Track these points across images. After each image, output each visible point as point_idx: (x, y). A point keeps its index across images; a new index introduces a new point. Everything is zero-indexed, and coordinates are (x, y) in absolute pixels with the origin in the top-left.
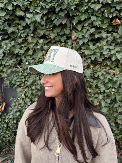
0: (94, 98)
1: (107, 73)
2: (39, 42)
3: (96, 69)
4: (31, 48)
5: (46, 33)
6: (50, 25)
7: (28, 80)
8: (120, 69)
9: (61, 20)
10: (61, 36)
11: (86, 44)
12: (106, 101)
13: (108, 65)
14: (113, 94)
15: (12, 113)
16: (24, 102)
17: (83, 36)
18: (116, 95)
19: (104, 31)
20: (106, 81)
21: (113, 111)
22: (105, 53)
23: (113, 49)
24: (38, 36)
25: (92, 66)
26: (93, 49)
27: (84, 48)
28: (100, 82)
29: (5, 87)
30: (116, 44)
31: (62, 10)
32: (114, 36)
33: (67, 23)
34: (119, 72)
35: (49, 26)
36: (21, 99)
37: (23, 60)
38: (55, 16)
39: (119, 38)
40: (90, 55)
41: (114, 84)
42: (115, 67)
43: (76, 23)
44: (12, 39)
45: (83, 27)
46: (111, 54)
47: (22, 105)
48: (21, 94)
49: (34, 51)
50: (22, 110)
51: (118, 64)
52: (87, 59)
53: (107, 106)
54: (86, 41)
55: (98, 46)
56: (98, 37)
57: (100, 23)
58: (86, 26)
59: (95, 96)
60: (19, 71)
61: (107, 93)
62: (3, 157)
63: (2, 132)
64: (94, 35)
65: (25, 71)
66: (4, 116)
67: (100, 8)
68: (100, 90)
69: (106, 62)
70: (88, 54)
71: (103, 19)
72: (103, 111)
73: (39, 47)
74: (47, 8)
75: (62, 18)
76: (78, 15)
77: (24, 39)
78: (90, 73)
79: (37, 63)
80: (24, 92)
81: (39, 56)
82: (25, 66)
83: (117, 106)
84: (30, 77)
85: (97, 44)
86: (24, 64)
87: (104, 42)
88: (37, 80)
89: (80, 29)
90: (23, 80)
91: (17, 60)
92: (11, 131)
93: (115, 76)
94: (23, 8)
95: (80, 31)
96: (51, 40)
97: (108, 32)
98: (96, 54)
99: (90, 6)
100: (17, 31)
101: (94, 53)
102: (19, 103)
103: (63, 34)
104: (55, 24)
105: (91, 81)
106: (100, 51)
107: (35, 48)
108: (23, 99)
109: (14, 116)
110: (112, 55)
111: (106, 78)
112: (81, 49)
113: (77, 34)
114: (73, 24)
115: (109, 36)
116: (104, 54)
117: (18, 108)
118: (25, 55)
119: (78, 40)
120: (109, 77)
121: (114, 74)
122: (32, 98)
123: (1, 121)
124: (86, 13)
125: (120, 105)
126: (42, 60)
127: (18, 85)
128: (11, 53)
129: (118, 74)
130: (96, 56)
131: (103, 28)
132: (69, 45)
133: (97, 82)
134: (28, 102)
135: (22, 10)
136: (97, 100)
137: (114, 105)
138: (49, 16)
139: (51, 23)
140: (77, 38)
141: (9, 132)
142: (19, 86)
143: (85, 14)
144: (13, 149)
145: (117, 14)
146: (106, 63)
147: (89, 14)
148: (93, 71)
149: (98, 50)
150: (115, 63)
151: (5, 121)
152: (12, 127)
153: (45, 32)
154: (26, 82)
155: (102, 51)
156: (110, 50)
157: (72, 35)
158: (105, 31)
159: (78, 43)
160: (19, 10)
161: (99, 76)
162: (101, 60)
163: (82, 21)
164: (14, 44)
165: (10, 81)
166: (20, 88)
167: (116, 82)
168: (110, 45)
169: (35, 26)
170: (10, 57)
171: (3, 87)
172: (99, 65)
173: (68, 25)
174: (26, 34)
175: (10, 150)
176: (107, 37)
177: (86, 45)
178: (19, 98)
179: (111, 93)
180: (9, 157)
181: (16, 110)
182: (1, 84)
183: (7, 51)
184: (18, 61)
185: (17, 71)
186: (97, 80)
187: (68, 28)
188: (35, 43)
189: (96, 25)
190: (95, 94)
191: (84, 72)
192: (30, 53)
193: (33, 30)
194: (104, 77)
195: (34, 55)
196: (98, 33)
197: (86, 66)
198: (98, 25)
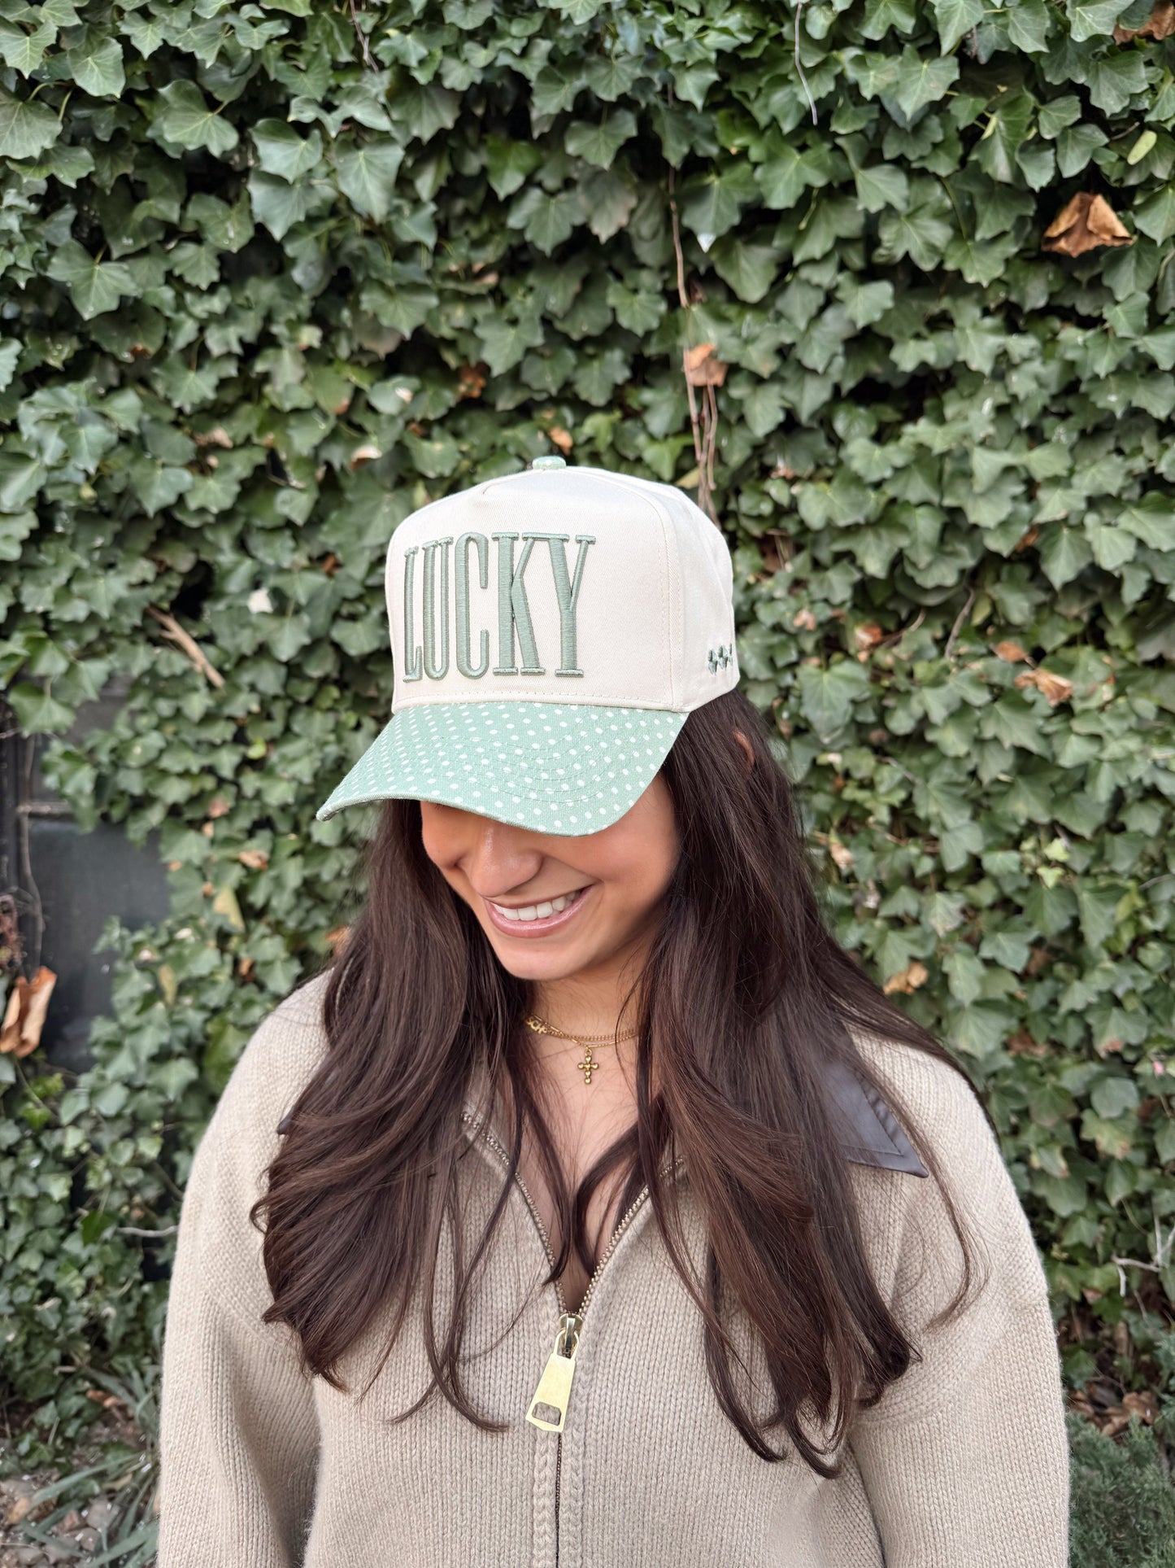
0: (878, 923)
1: (999, 693)
2: (372, 409)
3: (898, 660)
4: (300, 461)
5: (437, 324)
6: (477, 244)
7: (274, 758)
8: (1120, 665)
9: (580, 197)
10: (579, 346)
11: (810, 430)
12: (987, 951)
13: (1009, 624)
14: (1058, 886)
15: (122, 1064)
16: (236, 962)
17: (783, 352)
18: (1085, 897)
19: (976, 312)
20: (996, 767)
21: (1057, 1046)
22: (984, 514)
23: (1055, 481)
24: (362, 350)
25: (861, 636)
26: (874, 477)
27: (794, 463)
28: (936, 781)
29: (46, 826)
30: (1083, 434)
31: (587, 110)
32: (1071, 355)
33: (632, 231)
34: (1106, 692)
35: (463, 250)
36: (201, 933)
37: (229, 572)
38: (528, 161)
39: (1114, 373)
40: (852, 530)
41: (1067, 796)
42: (1071, 643)
43: (724, 230)
44: (111, 369)
45: (785, 267)
46: (1041, 518)
47: (214, 998)
48: (208, 887)
49: (331, 486)
50: (220, 1035)
51: (1098, 612)
52: (817, 565)
53: (998, 993)
54: (811, 397)
55: (922, 449)
56: (923, 365)
57: (940, 233)
58: (811, 262)
59: (888, 910)
60: (187, 673)
61: (996, 881)
62: (42, 1474)
63: (21, 1250)
64: (889, 344)
65: (246, 678)
66: (44, 1098)
67: (947, 99)
68: (935, 855)
69: (998, 591)
70: (830, 525)
71: (971, 197)
72: (963, 1045)
73: (370, 451)
74: (448, 83)
75: (589, 183)
76: (744, 153)
77: (231, 370)
78: (852, 692)
79: (360, 599)
80: (235, 875)
81: (375, 534)
82: (243, 626)
83: (1094, 999)
84: (287, 729)
85: (909, 429)
86: (230, 607)
87: (973, 415)
89: (753, 289)
90: (227, 761)
91: (164, 570)
92: (108, 1234)
93: (1077, 725)
94: (225, 75)
95: (761, 306)
96: (481, 382)
97: (1013, 319)
98: (904, 517)
99: (852, 74)
100: (168, 294)
101: (889, 517)
102: (182, 976)
103: (595, 331)
104: (528, 236)
105: (858, 775)
106: (935, 498)
107: (336, 455)
108: (223, 937)
109: (145, 1096)
110: (1049, 530)
111: (996, 740)
112: (766, 472)
113: (726, 330)
114: (689, 238)
115: (1025, 360)
116: (975, 527)
117: (175, 1024)
118: (238, 526)
119: (736, 392)
120: (1018, 732)
121: (1065, 709)
122: (307, 927)
123: (19, 1144)
124: (810, 137)
125: (1120, 992)
127: (174, 811)
128: (106, 504)
129: (1102, 709)
130: (903, 541)
131: (970, 279)
132: (652, 438)
133: (906, 783)
134: (268, 964)
135: (211, 104)
136: (914, 942)
137: (1067, 984)
138: (473, 164)
139: (485, 226)
140: (732, 369)
141: (93, 1249)
142: (189, 815)
143: (802, 148)
144: (127, 1399)
145: (1095, 153)
146: (994, 605)
147: (837, 148)
148: (875, 679)
149: (917, 489)
150: (1077, 609)
151: (50, 1141)
152: (117, 1199)
153: (429, 313)
154: (251, 782)
155: (962, 489)
156: (1031, 487)
157: (683, 342)
158: (986, 312)
159: (742, 419)
160: (189, 96)
161: (924, 722)
162: (946, 575)
163: (777, 217)
164: (139, 423)
165: (96, 765)
166: (191, 837)
167: (1081, 779)
168: (1035, 436)
169: (333, 249)
170: (99, 542)
171: (27, 824)
172: (925, 624)
173: (648, 252)
174: (247, 328)
175: (104, 1416)
176: (1004, 363)
177: (807, 439)
178: (183, 924)
179: (1035, 877)
180: (101, 1476)
181: (164, 1037)
182: (9, 801)
183: (78, 487)
184: (176, 582)
185: (165, 671)
186: (905, 759)
187: (648, 279)
188: (339, 417)
189: (907, 255)
190: (887, 885)
191: (796, 684)
192: (284, 502)
193: (317, 292)
194: (976, 730)
195: (325, 528)
196: (924, 331)
197: (809, 632)
198: (922, 257)
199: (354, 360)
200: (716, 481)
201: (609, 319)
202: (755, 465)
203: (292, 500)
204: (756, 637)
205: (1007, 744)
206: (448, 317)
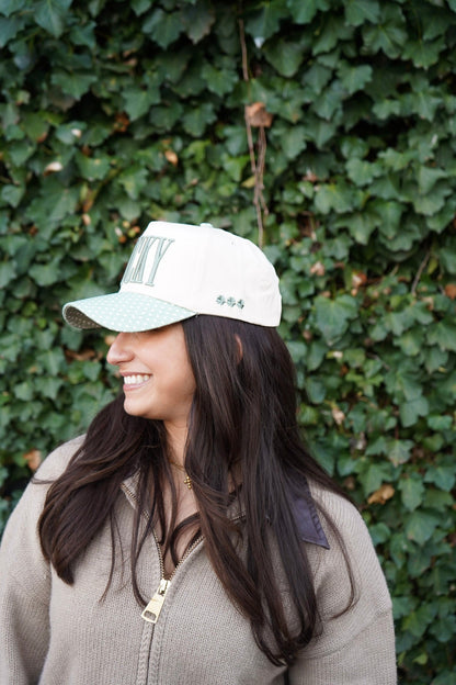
0: (363, 459)
1: (438, 316)
2: (57, 141)
3: (381, 295)
4: (17, 170)
5: (98, 91)
6: (127, 40)
9: (183, 17)
10: (185, 101)
13: (449, 274)
17: (305, 108)
19: (427, 83)
20: (436, 363)
22: (427, 207)
24: (54, 106)
25: (355, 279)
26: (361, 183)
27: (317, 172)
28: (401, 371)
33: (217, 32)
35: (118, 44)
40: (347, 215)
43: (270, 35)
45: (307, 60)
49: (34, 185)
52: (329, 236)
53: (438, 504)
54: (323, 135)
56: (392, 115)
57: (400, 36)
58: (323, 54)
59: (371, 451)
61: (442, 435)
64: (372, 103)
68: (397, 417)
70: (332, 211)
73: (56, 166)
75: (186, 10)
78: (346, 314)
79: (47, 251)
81: (57, 215)
84: (5, 328)
85: (381, 155)
87: (423, 146)
88: (45, 351)
95: (297, 78)
96: (125, 124)
98: (379, 208)
101: (370, 207)
103: (196, 93)
104: (154, 38)
105: (354, 365)
106: (398, 197)
107: (37, 168)
111: (436, 346)
112: (299, 177)
113: (272, 94)
114: (249, 40)
116: (421, 215)
122: (13, 449)
126: (70, 239)
131: (417, 64)
132: (231, 156)
133: (382, 371)
136: (385, 471)
139: (132, 29)
140: (276, 118)
146: (438, 261)
148: (364, 306)
149: (388, 190)
153: (92, 86)
155: (413, 192)
157: (244, 101)
158: (434, 83)
159: (280, 148)
161: (391, 336)
162: (404, 244)
163: (302, 28)
169: (37, 47)
172: (397, 274)
173: (227, 46)
176: (442, 114)
177: (323, 158)
186: (384, 356)
187: (227, 62)
188: (40, 144)
189: (381, 51)
190: (370, 435)
191: (313, 308)
192: (6, 194)
193: (28, 71)
194: (423, 339)
195: (29, 209)
196: (395, 93)
197: (321, 277)
198: (390, 50)
199: (50, 109)
200: (265, 183)
201: (203, 86)
202: (291, 174)
203: (10, 192)
204: (289, 278)
205: (443, 348)
206: (106, 86)
